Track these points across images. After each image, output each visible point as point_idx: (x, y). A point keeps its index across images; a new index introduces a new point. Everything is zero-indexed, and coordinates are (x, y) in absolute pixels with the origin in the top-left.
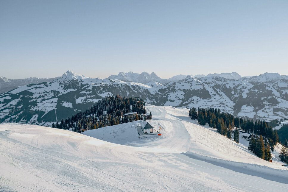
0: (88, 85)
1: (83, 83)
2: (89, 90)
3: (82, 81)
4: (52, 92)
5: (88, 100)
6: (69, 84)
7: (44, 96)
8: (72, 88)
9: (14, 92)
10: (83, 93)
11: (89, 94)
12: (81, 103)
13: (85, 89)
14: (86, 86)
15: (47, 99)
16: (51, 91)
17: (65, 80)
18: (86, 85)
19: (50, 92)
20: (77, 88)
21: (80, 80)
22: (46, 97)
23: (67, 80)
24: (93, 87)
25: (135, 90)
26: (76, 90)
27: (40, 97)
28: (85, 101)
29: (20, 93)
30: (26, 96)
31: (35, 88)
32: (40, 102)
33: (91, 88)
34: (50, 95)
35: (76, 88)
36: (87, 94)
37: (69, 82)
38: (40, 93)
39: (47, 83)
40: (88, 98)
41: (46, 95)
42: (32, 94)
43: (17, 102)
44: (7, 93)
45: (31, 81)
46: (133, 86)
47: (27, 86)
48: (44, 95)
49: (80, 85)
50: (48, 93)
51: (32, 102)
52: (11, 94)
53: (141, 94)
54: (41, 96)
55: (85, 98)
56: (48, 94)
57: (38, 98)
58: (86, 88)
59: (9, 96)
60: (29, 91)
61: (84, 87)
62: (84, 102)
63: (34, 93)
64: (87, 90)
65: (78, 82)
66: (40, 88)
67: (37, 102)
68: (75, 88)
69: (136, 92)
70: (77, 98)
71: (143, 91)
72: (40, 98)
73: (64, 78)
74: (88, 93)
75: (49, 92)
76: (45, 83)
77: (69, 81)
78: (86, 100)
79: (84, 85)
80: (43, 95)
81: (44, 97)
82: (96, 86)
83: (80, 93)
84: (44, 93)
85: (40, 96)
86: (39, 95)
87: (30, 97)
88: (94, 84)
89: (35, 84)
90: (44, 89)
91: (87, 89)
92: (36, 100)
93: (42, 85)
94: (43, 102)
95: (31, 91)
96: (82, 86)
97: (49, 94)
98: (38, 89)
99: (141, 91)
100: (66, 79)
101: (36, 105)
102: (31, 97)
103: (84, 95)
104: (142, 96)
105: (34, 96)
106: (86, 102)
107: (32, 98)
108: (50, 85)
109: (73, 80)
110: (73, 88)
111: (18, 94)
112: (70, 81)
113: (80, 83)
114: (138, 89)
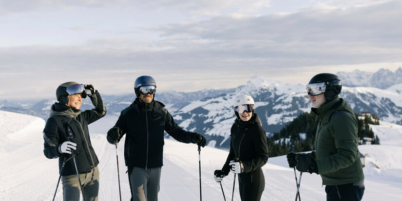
0: (286, 96)
1: (278, 93)
2: (287, 104)
3: (275, 89)
5: (286, 118)
6: (257, 96)
7: (223, 114)
8: (261, 101)
9: (186, 110)
10: (278, 108)
11: (287, 110)
12: (275, 123)
13: (280, 102)
14: (282, 97)
15: (228, 119)
17: (251, 89)
18: (282, 95)
19: (231, 109)
20: (270, 100)
21: (273, 89)
22: (226, 116)
23: (254, 89)
24: (295, 99)
25: (365, 100)
26: (267, 103)
27: (218, 115)
28: (281, 121)
29: (193, 112)
30: (200, 115)
31: (211, 103)
32: (218, 123)
33: (290, 100)
34: (230, 113)
35: (267, 100)
36: (285, 110)
37: (257, 92)
38: (217, 110)
39: (225, 95)
40: (286, 116)
41: (226, 113)
42: (207, 112)
43: (189, 123)
44: (177, 112)
45: (206, 94)
46: (363, 95)
47: (201, 100)
49: (272, 96)
50: (228, 109)
51: (208, 123)
52: (181, 113)
53: (377, 107)
54: (219, 114)
55: (282, 115)
56: (228, 111)
57: (215, 118)
58: (282, 100)
59: (180, 115)
60: (203, 107)
61: (280, 99)
62: (280, 122)
63: (209, 111)
64: (284, 104)
65: (270, 91)
66: (217, 102)
67: (214, 123)
68: (265, 101)
69: (368, 104)
70: (269, 116)
71: (381, 101)
72: (217, 117)
73: (250, 87)
74: (285, 107)
75: (229, 107)
76: (223, 95)
77: (257, 91)
78: (282, 119)
79: (279, 96)
80: (222, 113)
81: (223, 116)
82: (299, 96)
83: (274, 108)
84: (222, 110)
86: (217, 112)
87: (205, 117)
88: (294, 93)
89: (210, 98)
90: (223, 103)
91: (283, 102)
92: (213, 121)
93: (220, 99)
94: (222, 122)
95: (205, 108)
96: (277, 97)
98: (215, 104)
99: (377, 102)
100: (252, 88)
101: (213, 127)
102: (206, 116)
103: (280, 111)
104: (380, 110)
105: (209, 115)
106: (283, 122)
107: (207, 118)
108: (231, 98)
109: (262, 89)
110: (263, 100)
111: (190, 113)
112: (258, 91)
113: (272, 93)
114: (371, 98)
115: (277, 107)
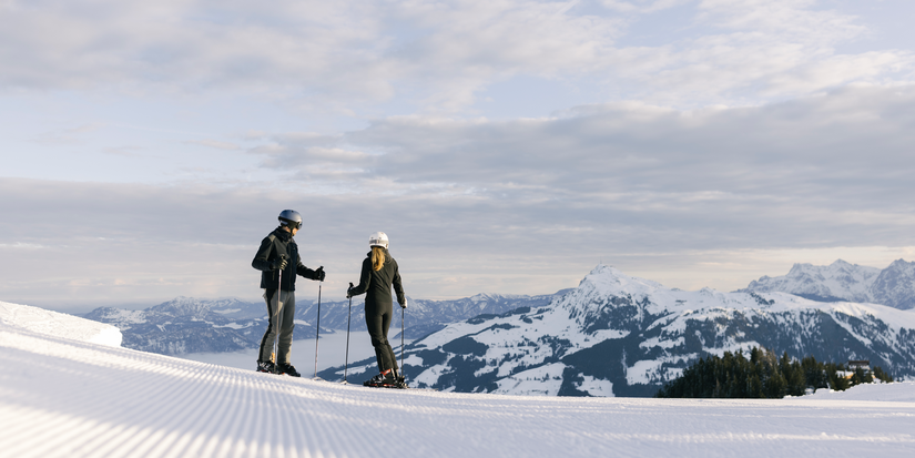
0: (671, 317)
1: (652, 310)
2: (674, 336)
3: (646, 301)
4: (544, 342)
5: (670, 370)
6: (603, 314)
7: (521, 356)
8: (612, 328)
9: (433, 342)
10: (653, 346)
11: (674, 351)
12: (645, 381)
13: (657, 332)
14: (663, 321)
15: (531, 367)
16: (543, 338)
17: (589, 299)
18: (661, 315)
19: (540, 343)
20: (632, 326)
21: (640, 300)
22: (528, 360)
23: (596, 300)
24: (690, 322)
25: (860, 332)
26: (626, 333)
27: (507, 358)
28: (659, 377)
29: (449, 347)
30: (465, 357)
31: (493, 328)
32: (509, 377)
33: (679, 326)
34: (538, 353)
35: (626, 327)
36: (668, 349)
37: (602, 306)
38: (507, 346)
39: (528, 310)
40: (671, 365)
41: (528, 353)
42: (482, 349)
43: (439, 374)
44: (411, 346)
45: (482, 306)
46: (854, 321)
47: (470, 321)
48: (521, 352)
49: (639, 316)
50: (532, 344)
51: (484, 375)
52: (422, 349)
53: (889, 350)
54: (512, 355)
55: (661, 363)
56: (531, 349)
57: (501, 364)
58: (661, 326)
59: (418, 354)
60: (474, 337)
61: (656, 323)
62: (657, 380)
63: (488, 347)
64: (666, 336)
65: (634, 304)
66: (507, 327)
67: (498, 376)
68: (622, 328)
69: (867, 342)
70: (631, 364)
71: (897, 337)
72: (506, 363)
73: (585, 293)
74: (670, 344)
75: (535, 341)
76: (523, 309)
77: (602, 302)
78: (661, 372)
79: (655, 317)
80: (518, 353)
81: (520, 361)
82: (701, 318)
83: (641, 345)
84: (519, 345)
85: (509, 354)
86: (505, 351)
87: (477, 360)
88: (691, 312)
89: (491, 317)
90: (521, 330)
91: (665, 332)
92: (496, 371)
93: (514, 320)
94: (518, 376)
95: (479, 339)
96: (649, 318)
97: (536, 350)
98: (502, 331)
99: (890, 339)
100: (592, 297)
101: (496, 387)
102: (480, 359)
103: (655, 353)
104: (896, 358)
105: (488, 357)
106: (663, 379)
107: (483, 364)
108: (540, 318)
109: (614, 300)
110: (615, 326)
111: (441, 350)
112: (606, 302)
113: (639, 310)
114: (874, 328)
115: (651, 343)
